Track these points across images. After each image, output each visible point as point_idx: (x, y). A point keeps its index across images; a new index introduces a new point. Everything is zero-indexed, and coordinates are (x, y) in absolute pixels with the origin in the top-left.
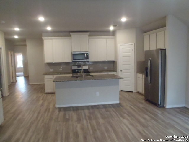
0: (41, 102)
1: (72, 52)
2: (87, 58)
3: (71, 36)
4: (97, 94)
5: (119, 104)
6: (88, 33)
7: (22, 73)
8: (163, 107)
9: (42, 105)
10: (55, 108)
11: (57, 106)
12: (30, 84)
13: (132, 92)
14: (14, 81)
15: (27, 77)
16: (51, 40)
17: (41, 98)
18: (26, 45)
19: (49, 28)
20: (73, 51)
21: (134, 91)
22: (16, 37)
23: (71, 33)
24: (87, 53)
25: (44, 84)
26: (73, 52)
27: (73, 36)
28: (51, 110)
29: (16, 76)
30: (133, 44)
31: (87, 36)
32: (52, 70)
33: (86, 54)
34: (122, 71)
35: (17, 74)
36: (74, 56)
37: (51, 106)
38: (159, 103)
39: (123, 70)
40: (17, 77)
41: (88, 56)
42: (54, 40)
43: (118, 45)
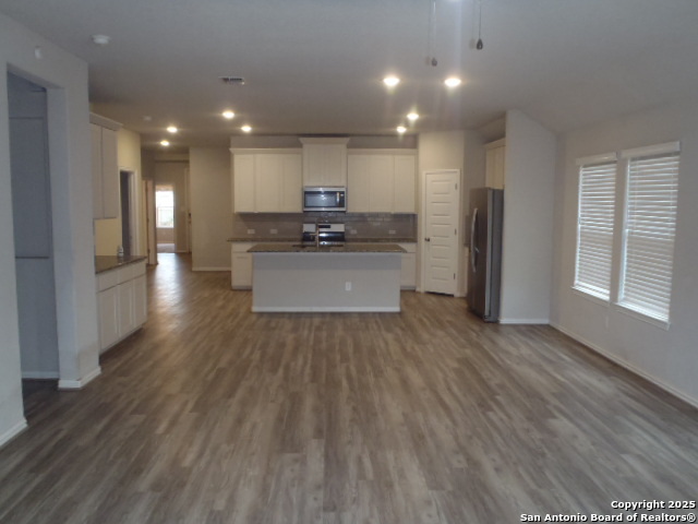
0: (220, 303)
1: (302, 188)
2: (341, 204)
3: (300, 146)
4: (348, 287)
5: (400, 313)
6: (347, 140)
7: (172, 245)
8: (496, 322)
9: (223, 307)
10: (251, 312)
11: (255, 309)
12: (194, 269)
13: (451, 296)
14: (152, 262)
15: (185, 257)
16: (251, 156)
17: (222, 297)
18: (187, 162)
19: (246, 129)
20: (306, 183)
21: (457, 294)
22: (165, 143)
23: (302, 140)
24: (342, 190)
25: (230, 272)
26: (307, 187)
27: (305, 146)
28: (241, 315)
29: (156, 251)
30: (458, 170)
31: (344, 147)
32: (251, 232)
33: (338, 194)
34: (429, 240)
35: (159, 245)
36: (309, 198)
37: (243, 310)
38: (487, 313)
39: (431, 238)
40: (159, 254)
41: (342, 199)
42: (259, 156)
43: (423, 174)
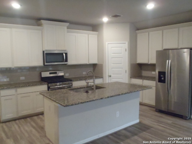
1: (44, 52)
2: (66, 60)
23: (43, 21)
24: (66, 52)
26: (46, 50)
30: (127, 43)
31: (66, 28)
33: (64, 54)
34: (110, 76)
36: (48, 57)
41: (66, 57)
43: (106, 44)
